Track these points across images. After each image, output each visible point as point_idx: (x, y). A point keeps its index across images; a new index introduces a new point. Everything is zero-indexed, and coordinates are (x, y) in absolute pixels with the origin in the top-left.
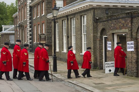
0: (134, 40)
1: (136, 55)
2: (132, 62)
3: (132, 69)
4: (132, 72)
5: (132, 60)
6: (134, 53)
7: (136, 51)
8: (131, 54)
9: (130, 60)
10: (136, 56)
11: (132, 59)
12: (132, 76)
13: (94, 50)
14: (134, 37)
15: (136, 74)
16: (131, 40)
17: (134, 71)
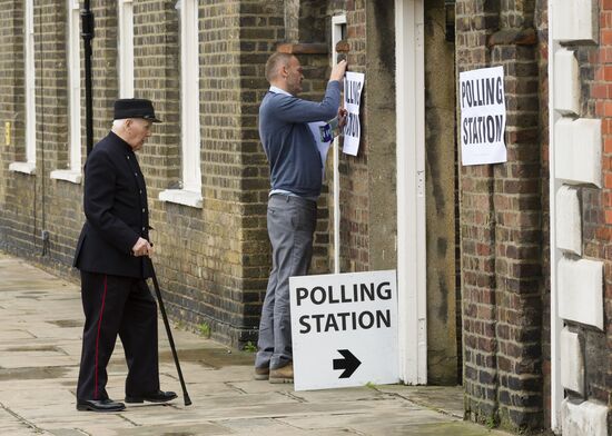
0: (506, 55)
1: (523, 205)
2: (492, 282)
3: (494, 348)
4: (495, 380)
5: (499, 257)
6: (509, 187)
7: (523, 167)
8: (486, 194)
9: (483, 259)
10: (519, 213)
11: (498, 242)
12: (497, 423)
13: (245, 159)
14: (512, 17)
15: (525, 403)
16: (488, 54)
17: (506, 366)
